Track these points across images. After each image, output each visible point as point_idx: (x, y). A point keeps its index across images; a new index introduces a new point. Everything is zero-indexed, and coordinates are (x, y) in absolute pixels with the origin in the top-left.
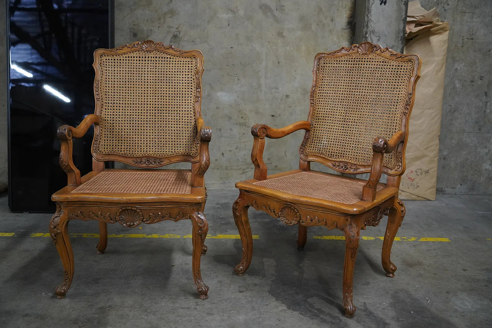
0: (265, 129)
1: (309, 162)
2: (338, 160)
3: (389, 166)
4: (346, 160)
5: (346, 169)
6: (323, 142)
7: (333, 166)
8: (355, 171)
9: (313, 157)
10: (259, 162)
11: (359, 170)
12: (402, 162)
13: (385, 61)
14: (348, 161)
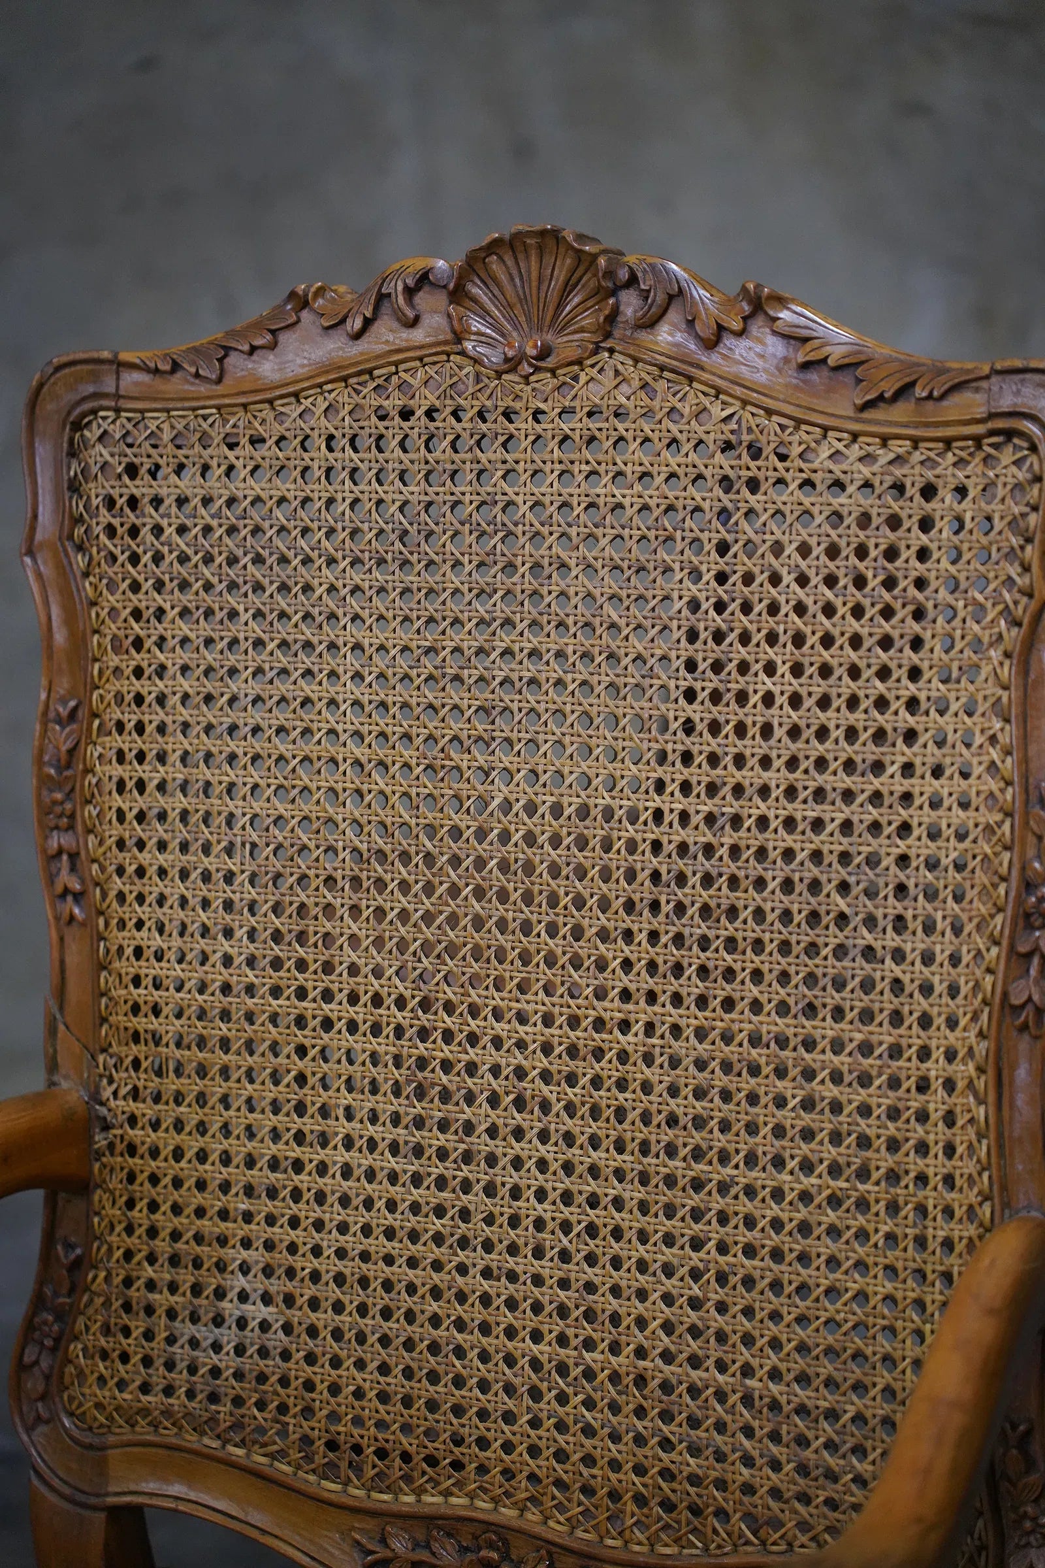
13: (746, 438)
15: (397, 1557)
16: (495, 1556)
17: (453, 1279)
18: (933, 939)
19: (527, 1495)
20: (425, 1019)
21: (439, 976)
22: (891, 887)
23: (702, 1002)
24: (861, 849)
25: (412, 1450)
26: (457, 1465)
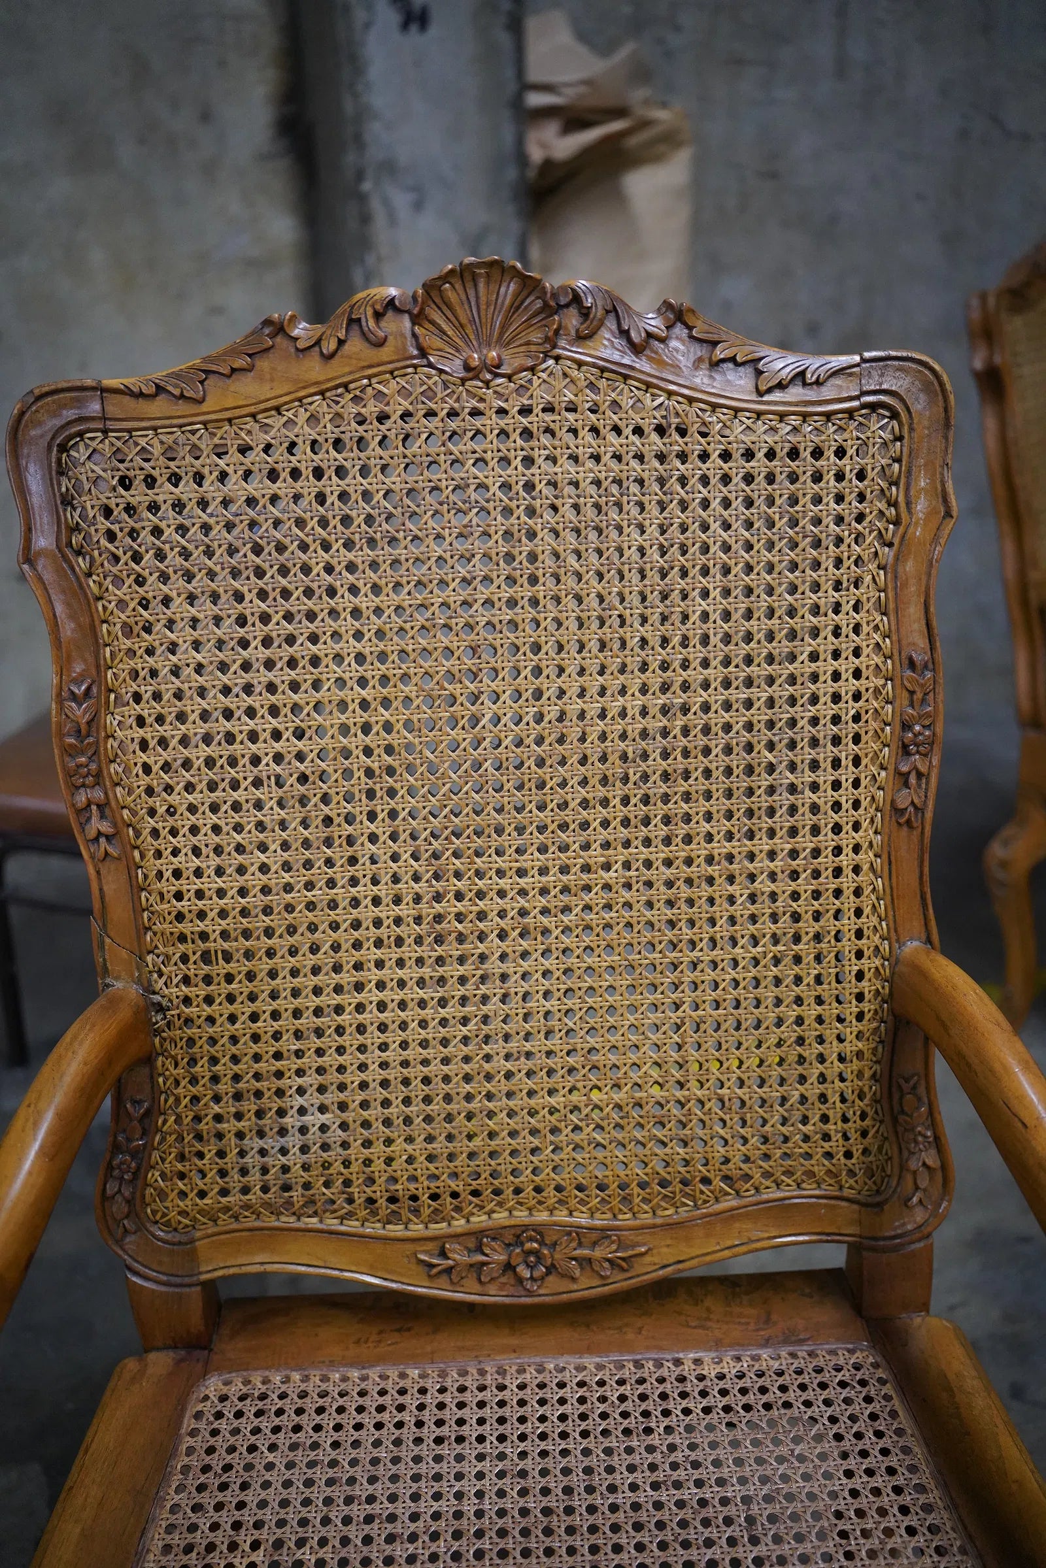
15: (457, 1264)
16: (535, 1245)
17: (481, 1066)
18: (839, 772)
19: (556, 1199)
20: (438, 886)
21: (448, 853)
22: (806, 740)
23: (667, 841)
24: (782, 716)
25: (460, 1189)
26: (497, 1192)
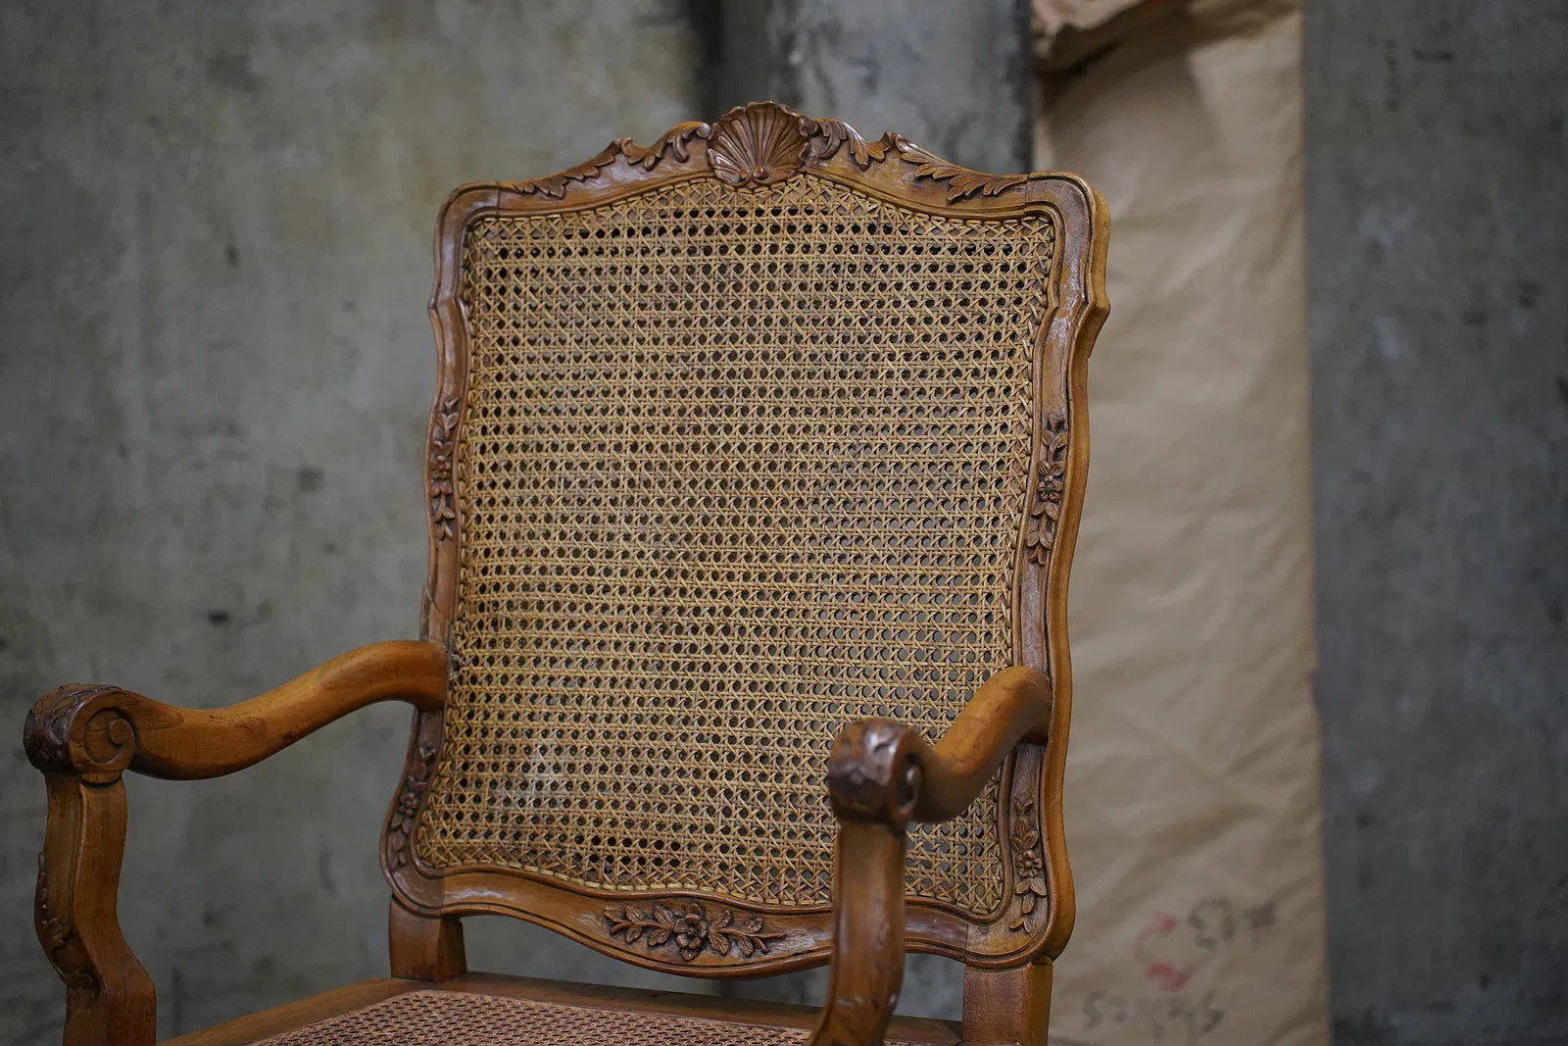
0: (122, 714)
1: (452, 922)
2: (642, 889)
3: (971, 901)
4: (691, 888)
5: (699, 949)
6: (533, 776)
7: (613, 934)
8: (759, 956)
9: (474, 885)
10: (89, 946)
11: (779, 949)
12: (1044, 866)
14: (706, 891)
